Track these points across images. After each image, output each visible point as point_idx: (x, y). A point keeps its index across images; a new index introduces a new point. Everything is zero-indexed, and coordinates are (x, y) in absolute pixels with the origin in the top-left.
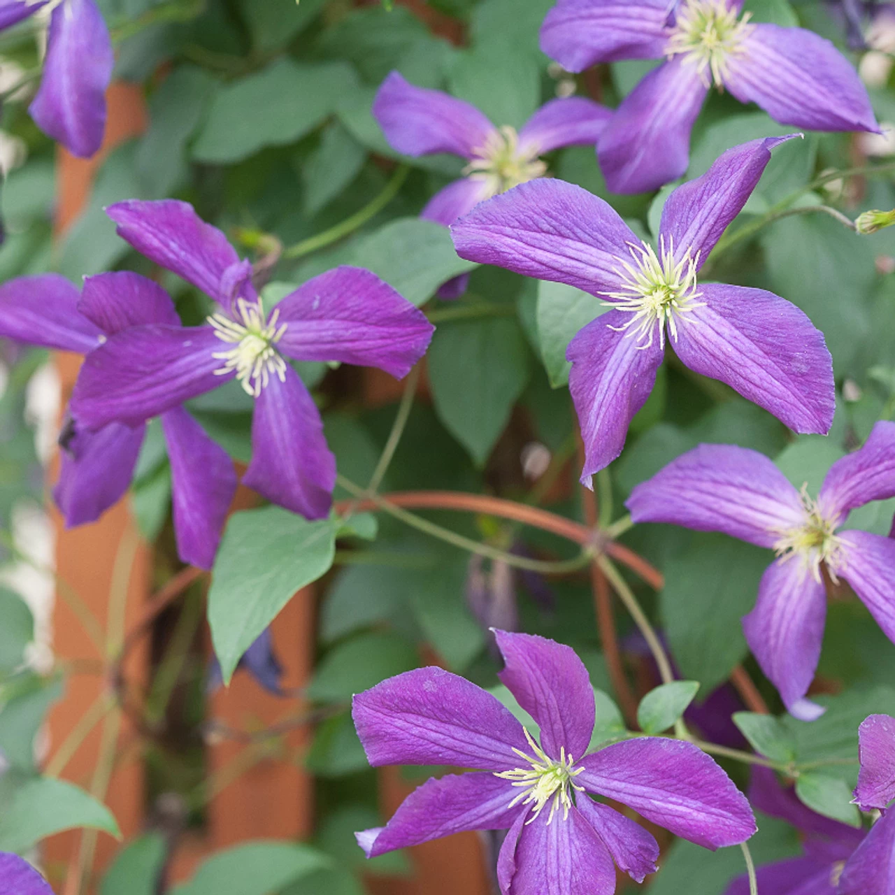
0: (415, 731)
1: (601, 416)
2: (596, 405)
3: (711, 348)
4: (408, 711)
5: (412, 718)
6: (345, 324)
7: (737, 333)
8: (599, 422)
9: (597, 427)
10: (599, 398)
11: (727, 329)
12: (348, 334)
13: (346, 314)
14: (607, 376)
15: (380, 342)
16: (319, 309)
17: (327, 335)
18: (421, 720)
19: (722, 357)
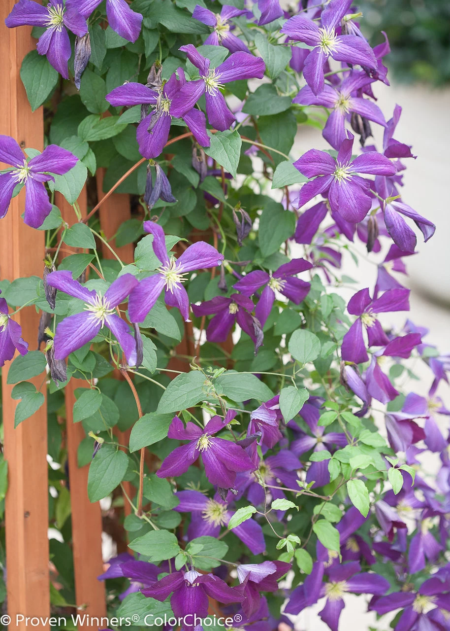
0: (315, 166)
1: (319, 77)
2: (316, 75)
3: (344, 53)
4: (312, 162)
5: (313, 163)
6: (244, 67)
7: (350, 47)
8: (319, 79)
9: (319, 80)
10: (317, 73)
11: (347, 47)
12: (246, 70)
13: (244, 64)
14: (318, 66)
15: (255, 69)
16: (234, 65)
17: (239, 72)
18: (315, 163)
19: (348, 54)
